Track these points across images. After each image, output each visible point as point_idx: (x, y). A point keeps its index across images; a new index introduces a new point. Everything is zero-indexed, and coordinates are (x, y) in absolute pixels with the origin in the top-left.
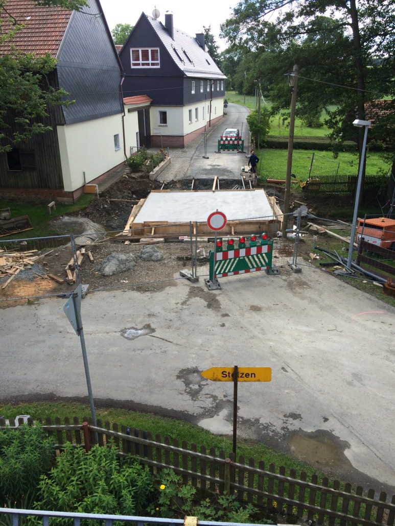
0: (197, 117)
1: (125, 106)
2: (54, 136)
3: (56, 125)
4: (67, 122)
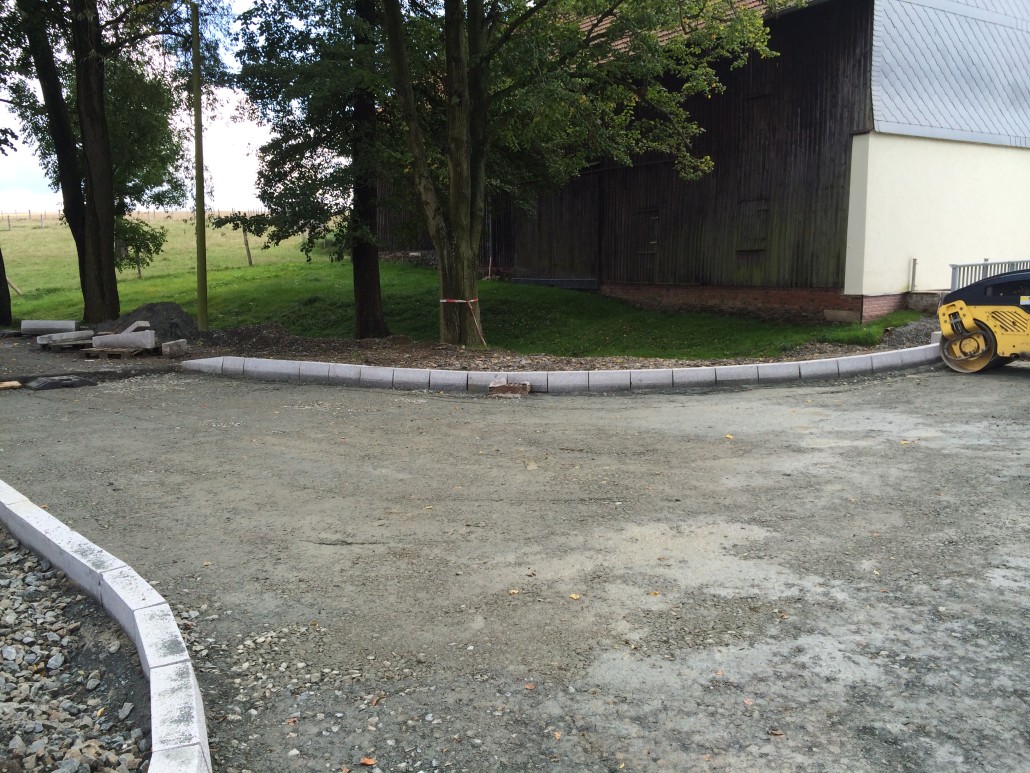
2: (843, 162)
3: (852, 136)
4: (879, 126)
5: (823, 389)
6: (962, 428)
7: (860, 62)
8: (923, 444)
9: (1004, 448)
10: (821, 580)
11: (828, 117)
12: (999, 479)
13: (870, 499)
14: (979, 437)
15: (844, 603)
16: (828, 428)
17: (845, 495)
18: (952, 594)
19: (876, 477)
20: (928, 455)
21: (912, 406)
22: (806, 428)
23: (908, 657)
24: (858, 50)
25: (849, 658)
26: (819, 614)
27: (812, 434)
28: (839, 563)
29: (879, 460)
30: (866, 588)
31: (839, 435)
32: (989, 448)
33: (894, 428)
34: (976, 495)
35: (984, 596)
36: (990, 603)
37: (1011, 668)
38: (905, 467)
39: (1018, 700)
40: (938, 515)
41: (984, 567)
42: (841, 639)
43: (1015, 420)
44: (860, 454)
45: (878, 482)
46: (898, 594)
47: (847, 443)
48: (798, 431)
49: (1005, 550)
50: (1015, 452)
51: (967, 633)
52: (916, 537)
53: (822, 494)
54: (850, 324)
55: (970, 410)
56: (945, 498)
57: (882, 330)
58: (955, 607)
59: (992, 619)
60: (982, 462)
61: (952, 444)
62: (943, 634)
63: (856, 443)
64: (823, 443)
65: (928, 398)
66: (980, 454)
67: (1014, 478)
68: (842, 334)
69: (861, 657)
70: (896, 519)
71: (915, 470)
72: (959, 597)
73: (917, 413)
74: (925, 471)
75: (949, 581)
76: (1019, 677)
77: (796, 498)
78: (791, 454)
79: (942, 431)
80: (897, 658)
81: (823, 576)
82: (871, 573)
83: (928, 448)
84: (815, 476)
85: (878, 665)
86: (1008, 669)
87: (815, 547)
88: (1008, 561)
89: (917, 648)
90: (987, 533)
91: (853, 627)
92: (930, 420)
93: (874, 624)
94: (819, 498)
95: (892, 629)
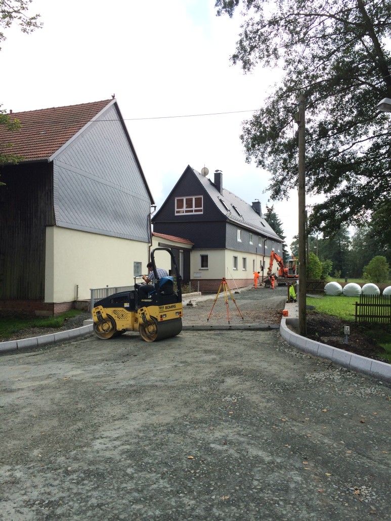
0: (245, 266)
2: (42, 238)
3: (46, 226)
4: (58, 223)
5: (29, 354)
6: (93, 367)
7: (48, 193)
8: (74, 378)
9: (109, 375)
10: (9, 468)
11: (34, 217)
12: (105, 392)
13: (44, 414)
14: (100, 371)
15: (20, 478)
16: (28, 376)
17: (31, 413)
18: (76, 459)
19: (49, 400)
20: (75, 384)
21: (72, 359)
22: (16, 377)
23: (49, 501)
24: (47, 188)
25: (18, 511)
26: (6, 489)
27: (19, 380)
28: (21, 454)
29: (52, 390)
30: (33, 466)
31: (33, 379)
32: (103, 376)
33: (61, 372)
34: (94, 402)
35: (90, 456)
36: (92, 459)
37: (97, 493)
38: (64, 392)
39: (99, 509)
40: (75, 416)
41: (92, 440)
42: (15, 501)
43: (115, 360)
44: (43, 389)
45: (49, 403)
46: (49, 466)
47: (37, 383)
48: (12, 379)
49: (103, 428)
50: (113, 376)
51: (80, 479)
52: (64, 430)
53: (19, 415)
54: (48, 317)
55: (97, 358)
56: (80, 406)
57: (63, 320)
58: (75, 466)
59: (92, 468)
60: (99, 384)
61: (87, 377)
62: (68, 483)
63: (42, 383)
64: (25, 385)
65: (79, 354)
66: (98, 380)
67: (111, 390)
68: (43, 323)
69: (25, 509)
70: (55, 422)
71: (68, 393)
72: (78, 460)
73: (74, 362)
74: (73, 393)
75: (75, 452)
76: (100, 496)
77: (4, 420)
78: (6, 394)
79: (83, 370)
80: (44, 503)
81: (11, 464)
82: (37, 456)
83: (76, 380)
84: (17, 405)
85: (33, 511)
86: (95, 493)
87: (9, 448)
88: (103, 435)
89: (55, 494)
90: (96, 421)
91: (23, 492)
92: (79, 365)
93: (34, 487)
94: (16, 418)
95: (43, 487)
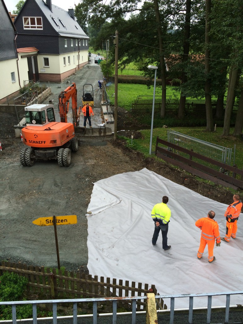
0: (69, 62)
1: (18, 54)
